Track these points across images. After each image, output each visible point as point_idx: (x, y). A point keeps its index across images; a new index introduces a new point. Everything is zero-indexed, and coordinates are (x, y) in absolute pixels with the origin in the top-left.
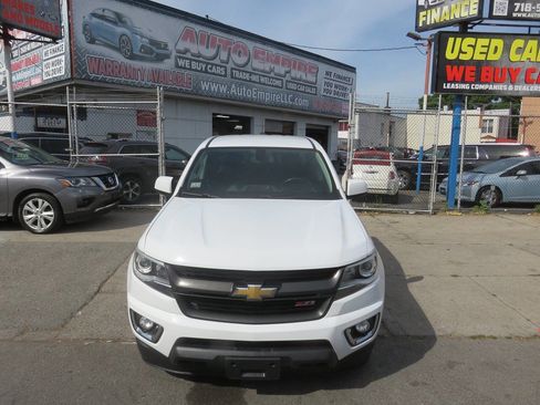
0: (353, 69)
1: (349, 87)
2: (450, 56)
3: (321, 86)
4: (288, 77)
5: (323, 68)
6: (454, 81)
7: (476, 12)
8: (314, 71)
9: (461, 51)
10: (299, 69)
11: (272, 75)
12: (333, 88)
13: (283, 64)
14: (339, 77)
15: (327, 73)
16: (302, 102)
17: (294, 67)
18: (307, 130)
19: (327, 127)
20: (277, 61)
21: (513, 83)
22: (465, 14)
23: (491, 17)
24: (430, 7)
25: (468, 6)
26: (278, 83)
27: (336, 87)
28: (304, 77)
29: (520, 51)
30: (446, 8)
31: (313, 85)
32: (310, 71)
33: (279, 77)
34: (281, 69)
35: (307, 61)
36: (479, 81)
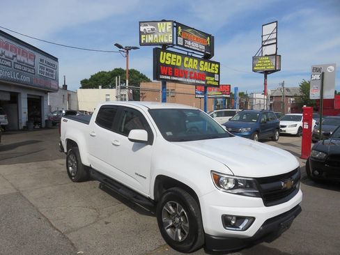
0: (56, 59)
1: (55, 71)
2: (162, 61)
3: (38, 69)
4: (15, 60)
5: (38, 56)
6: (164, 75)
7: (171, 41)
8: (32, 57)
9: (166, 60)
10: (23, 55)
11: (3, 57)
12: (45, 71)
13: (11, 50)
14: (48, 63)
15: (41, 60)
16: (26, 79)
17: (19, 53)
18: (28, 98)
19: (41, 97)
20: (6, 47)
21: (186, 78)
22: (166, 41)
23: (177, 45)
24: (147, 34)
25: (167, 37)
26: (8, 63)
27: (47, 70)
28: (26, 61)
29: (187, 62)
30: (156, 36)
31: (32, 67)
32: (30, 58)
33: (8, 59)
34: (10, 54)
35: (28, 50)
36: (173, 76)
